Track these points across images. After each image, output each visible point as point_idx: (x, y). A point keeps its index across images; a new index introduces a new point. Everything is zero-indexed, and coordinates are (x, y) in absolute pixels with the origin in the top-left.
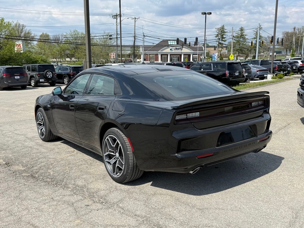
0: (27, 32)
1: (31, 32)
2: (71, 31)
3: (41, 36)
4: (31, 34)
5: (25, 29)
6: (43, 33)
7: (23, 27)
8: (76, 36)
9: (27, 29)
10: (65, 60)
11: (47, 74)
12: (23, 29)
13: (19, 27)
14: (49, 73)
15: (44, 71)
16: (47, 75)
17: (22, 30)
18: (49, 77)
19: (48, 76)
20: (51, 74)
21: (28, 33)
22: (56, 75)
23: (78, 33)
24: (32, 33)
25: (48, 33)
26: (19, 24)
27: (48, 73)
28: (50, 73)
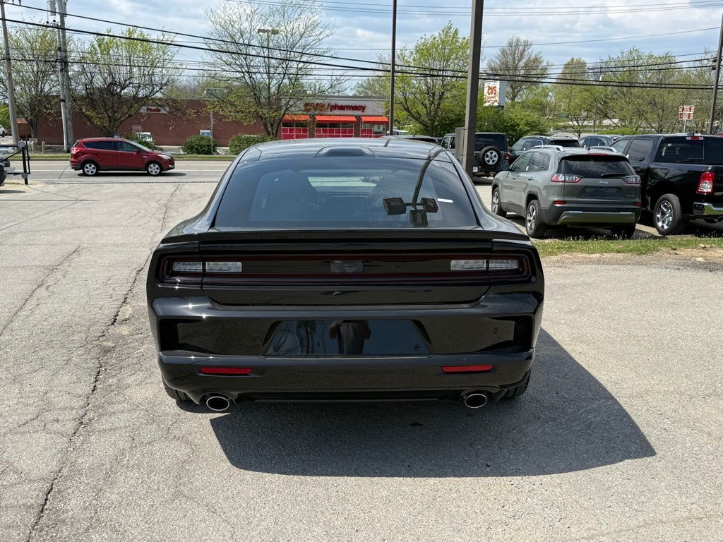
0: (533, 57)
1: (541, 57)
2: (622, 53)
3: (567, 66)
4: (540, 63)
5: (530, 50)
6: (573, 59)
7: (526, 45)
8: (632, 63)
9: (532, 52)
10: (601, 122)
11: (487, 156)
12: (524, 50)
13: (517, 46)
14: (491, 153)
15: (480, 150)
16: (487, 159)
17: (521, 54)
18: (491, 163)
19: (489, 161)
20: (495, 156)
21: (536, 60)
22: (507, 158)
23: (639, 58)
24: (543, 61)
25: (584, 59)
26: (518, 41)
27: (489, 153)
28: (494, 153)
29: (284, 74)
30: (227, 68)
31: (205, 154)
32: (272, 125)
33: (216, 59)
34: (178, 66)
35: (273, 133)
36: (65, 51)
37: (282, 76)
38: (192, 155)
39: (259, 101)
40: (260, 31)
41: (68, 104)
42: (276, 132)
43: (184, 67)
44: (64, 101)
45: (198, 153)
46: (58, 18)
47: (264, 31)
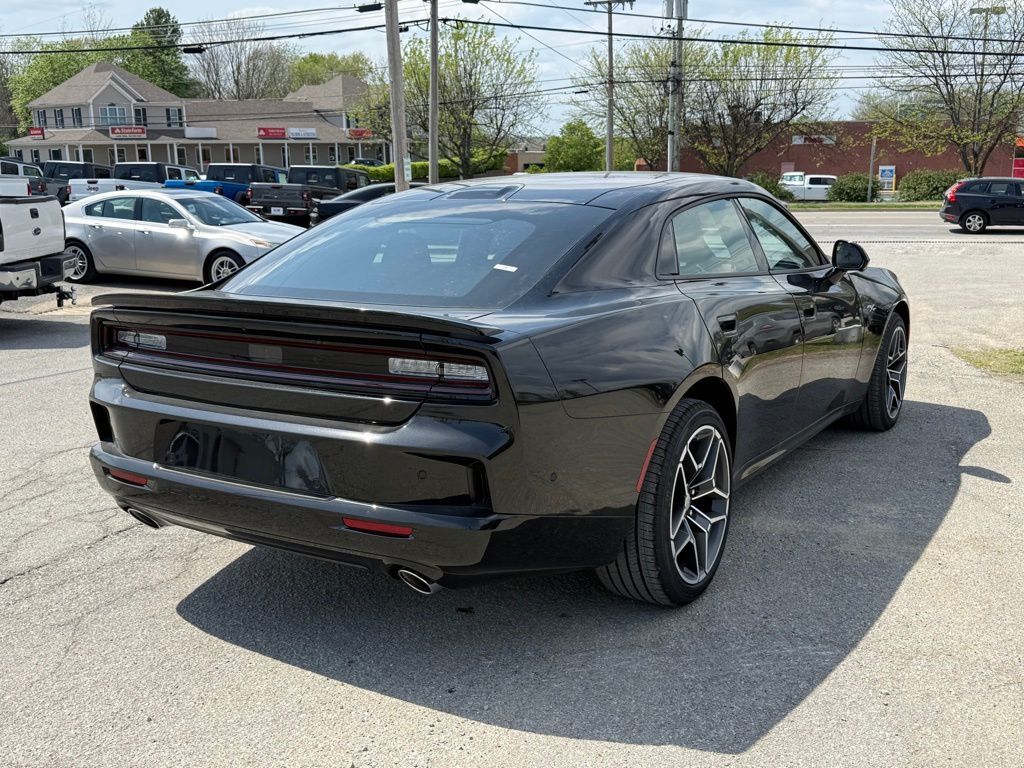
29: (1005, 75)
30: (911, 72)
31: (859, 201)
32: (976, 156)
33: (894, 60)
34: (832, 75)
35: (976, 168)
36: (680, 66)
37: (1002, 77)
38: (840, 204)
39: (958, 119)
40: (972, 11)
41: (677, 137)
42: (983, 166)
43: (838, 75)
44: (672, 133)
45: (850, 199)
46: (674, 23)
47: (979, 11)
